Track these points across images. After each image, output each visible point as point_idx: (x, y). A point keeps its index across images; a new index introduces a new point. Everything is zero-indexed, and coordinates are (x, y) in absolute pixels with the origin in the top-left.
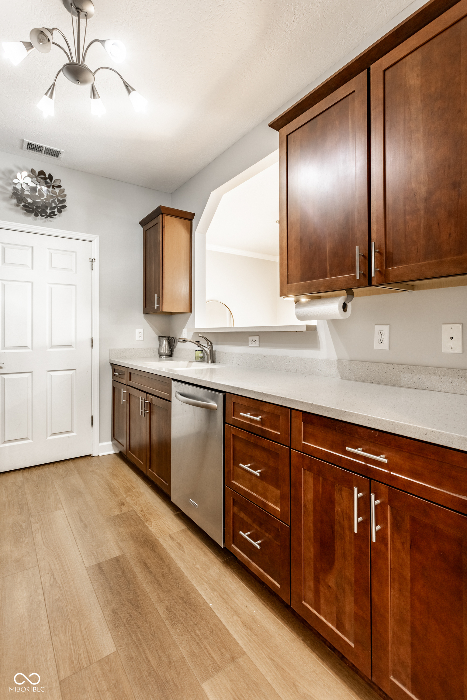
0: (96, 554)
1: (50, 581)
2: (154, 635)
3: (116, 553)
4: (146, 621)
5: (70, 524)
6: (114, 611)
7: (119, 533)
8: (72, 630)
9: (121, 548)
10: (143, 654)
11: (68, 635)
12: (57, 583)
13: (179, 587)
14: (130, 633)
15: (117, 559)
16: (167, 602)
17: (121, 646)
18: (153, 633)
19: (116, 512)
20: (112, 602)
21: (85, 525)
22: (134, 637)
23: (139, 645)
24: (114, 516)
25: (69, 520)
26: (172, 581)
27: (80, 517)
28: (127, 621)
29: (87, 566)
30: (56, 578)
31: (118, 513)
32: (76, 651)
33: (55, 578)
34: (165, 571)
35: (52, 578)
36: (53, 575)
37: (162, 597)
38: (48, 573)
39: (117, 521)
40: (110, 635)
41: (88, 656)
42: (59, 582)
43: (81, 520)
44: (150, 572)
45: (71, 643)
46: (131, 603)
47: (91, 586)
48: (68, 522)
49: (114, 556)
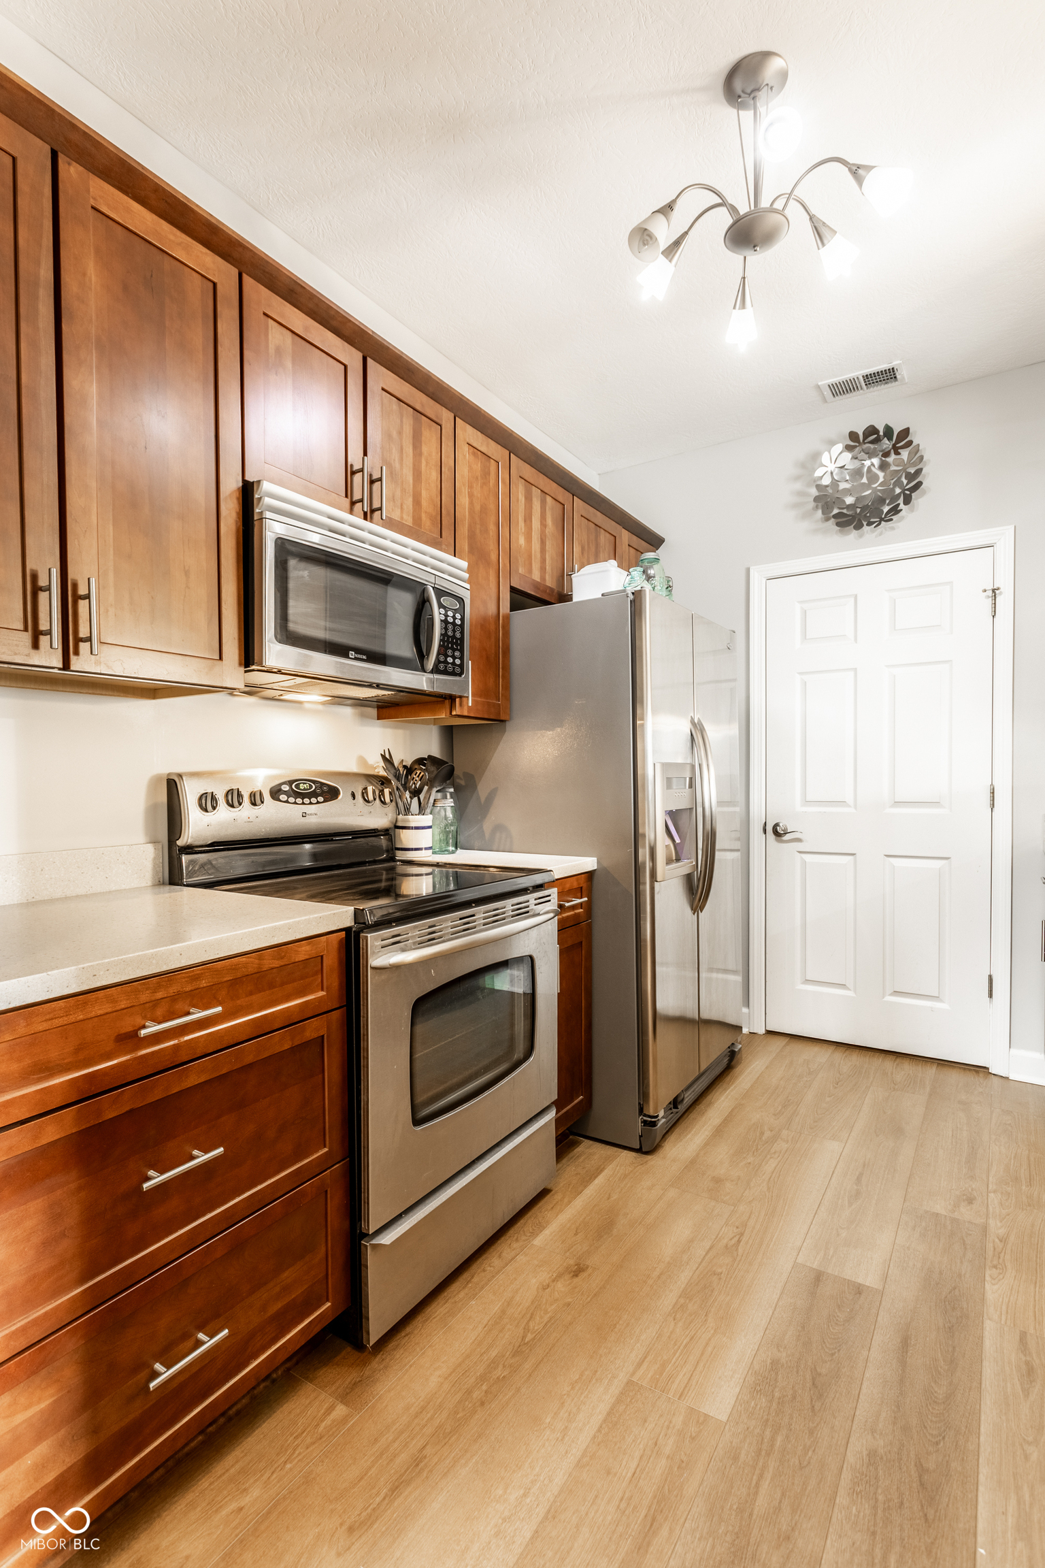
0: (831, 1253)
1: (731, 1239)
2: (801, 1468)
3: (869, 1277)
4: (811, 1432)
5: (834, 1175)
6: (775, 1364)
7: (908, 1248)
8: (697, 1331)
9: (885, 1278)
10: (757, 1472)
11: (687, 1333)
12: (737, 1250)
13: (937, 1443)
14: (767, 1420)
15: (859, 1290)
16: (881, 1443)
17: (737, 1423)
18: (805, 1463)
19: (940, 1207)
20: (785, 1347)
21: (858, 1194)
22: (768, 1433)
23: (763, 1453)
24: (926, 1212)
25: (838, 1167)
26: (934, 1419)
27: (861, 1174)
28: (779, 1399)
29: (800, 1260)
30: (741, 1243)
31: (943, 1212)
32: (677, 1364)
33: (739, 1241)
34: (936, 1389)
35: (736, 1239)
36: (742, 1234)
37: (880, 1425)
38: (737, 1228)
39: (924, 1224)
40: (738, 1390)
41: (686, 1386)
42: (740, 1250)
43: (859, 1179)
44: (903, 1363)
45: (681, 1347)
46: (814, 1379)
47: (778, 1296)
48: (832, 1170)
49: (860, 1280)
